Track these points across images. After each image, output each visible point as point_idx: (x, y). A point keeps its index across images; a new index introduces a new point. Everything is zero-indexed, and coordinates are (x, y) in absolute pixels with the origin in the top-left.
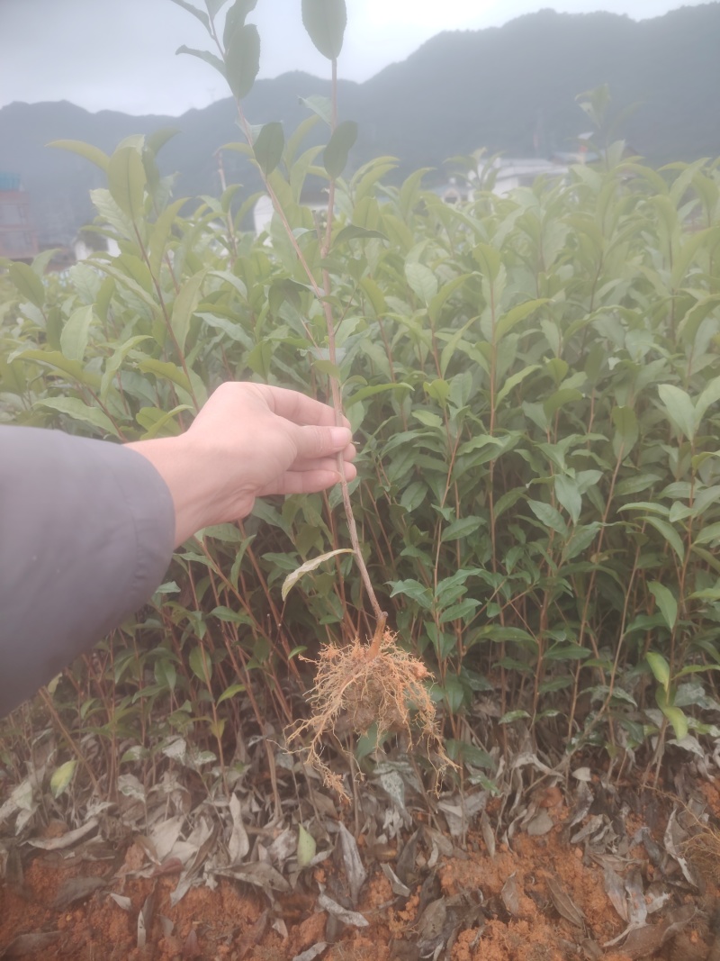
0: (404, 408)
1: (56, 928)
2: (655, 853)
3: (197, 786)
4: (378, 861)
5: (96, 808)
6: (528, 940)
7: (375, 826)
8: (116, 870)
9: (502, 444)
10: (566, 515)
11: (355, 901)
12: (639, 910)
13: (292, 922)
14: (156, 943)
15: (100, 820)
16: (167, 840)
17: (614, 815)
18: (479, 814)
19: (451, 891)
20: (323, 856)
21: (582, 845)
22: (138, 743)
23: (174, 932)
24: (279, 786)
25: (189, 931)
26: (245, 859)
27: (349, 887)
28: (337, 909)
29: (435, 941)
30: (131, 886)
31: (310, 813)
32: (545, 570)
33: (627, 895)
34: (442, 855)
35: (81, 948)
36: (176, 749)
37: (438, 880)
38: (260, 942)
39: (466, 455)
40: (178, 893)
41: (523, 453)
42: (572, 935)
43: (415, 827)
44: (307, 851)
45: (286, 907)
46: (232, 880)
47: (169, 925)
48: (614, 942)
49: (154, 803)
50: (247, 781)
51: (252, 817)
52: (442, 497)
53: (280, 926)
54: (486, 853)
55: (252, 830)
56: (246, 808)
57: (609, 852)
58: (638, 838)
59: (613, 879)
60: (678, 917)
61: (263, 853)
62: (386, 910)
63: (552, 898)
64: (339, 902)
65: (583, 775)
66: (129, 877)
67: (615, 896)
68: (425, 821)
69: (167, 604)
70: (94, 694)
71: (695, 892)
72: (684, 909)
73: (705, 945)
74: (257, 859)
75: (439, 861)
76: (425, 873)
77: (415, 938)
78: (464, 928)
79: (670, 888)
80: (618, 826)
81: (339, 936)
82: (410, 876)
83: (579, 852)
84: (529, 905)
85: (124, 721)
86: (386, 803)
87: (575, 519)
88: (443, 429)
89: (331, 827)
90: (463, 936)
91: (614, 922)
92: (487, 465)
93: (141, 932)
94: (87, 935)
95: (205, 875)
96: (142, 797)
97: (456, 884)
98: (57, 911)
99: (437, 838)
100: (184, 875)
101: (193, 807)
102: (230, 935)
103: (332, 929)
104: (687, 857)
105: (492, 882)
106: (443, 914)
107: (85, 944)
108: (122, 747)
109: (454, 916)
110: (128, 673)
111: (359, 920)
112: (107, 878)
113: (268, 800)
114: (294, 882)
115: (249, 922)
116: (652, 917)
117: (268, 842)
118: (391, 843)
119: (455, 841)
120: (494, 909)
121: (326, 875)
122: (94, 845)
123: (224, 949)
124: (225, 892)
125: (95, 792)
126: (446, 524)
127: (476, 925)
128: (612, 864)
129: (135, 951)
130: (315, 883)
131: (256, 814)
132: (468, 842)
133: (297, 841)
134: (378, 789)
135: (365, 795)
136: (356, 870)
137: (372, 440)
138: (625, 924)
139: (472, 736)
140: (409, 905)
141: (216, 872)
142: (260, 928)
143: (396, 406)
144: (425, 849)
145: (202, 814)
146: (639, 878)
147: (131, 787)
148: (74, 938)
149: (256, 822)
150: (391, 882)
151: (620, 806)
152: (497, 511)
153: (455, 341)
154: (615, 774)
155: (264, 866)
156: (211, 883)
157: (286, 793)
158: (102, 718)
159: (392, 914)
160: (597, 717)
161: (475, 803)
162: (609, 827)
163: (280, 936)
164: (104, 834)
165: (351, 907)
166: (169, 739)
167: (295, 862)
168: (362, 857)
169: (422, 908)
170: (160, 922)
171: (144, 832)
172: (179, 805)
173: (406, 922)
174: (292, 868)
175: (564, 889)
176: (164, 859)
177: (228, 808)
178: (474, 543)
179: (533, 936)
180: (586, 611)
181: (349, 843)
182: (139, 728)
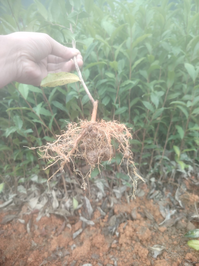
0: (102, 71)
1: (3, 229)
2: (172, 200)
3: (41, 188)
4: (96, 206)
5: (12, 196)
6: (139, 225)
7: (95, 197)
8: (19, 213)
9: (134, 83)
10: (154, 105)
11: (90, 218)
12: (168, 215)
13: (72, 224)
14: (33, 232)
15: (13, 199)
16: (34, 204)
17: (161, 190)
18: (124, 192)
19: (117, 213)
20: (80, 206)
21: (153, 199)
22: (23, 177)
23: (38, 228)
24: (67, 187)
25: (42, 228)
26: (58, 208)
27: (88, 214)
28: (85, 220)
29: (113, 227)
30: (24, 217)
31: (76, 194)
32: (145, 123)
33: (165, 211)
34: (114, 204)
35: (11, 235)
36: (35, 178)
37: (113, 211)
38: (64, 230)
39: (123, 87)
40: (39, 218)
41: (140, 86)
42: (150, 222)
43: (106, 196)
44: (76, 205)
45: (71, 220)
46: (54, 214)
47: (36, 227)
48: (162, 223)
49: (29, 194)
50: (57, 186)
51: (59, 196)
52: (115, 100)
53: (69, 226)
54: (127, 202)
55: (59, 200)
56: (57, 193)
57: (160, 200)
58: (168, 196)
59: (162, 207)
60: (179, 216)
61: (63, 206)
62: (99, 220)
63: (145, 213)
64: (86, 218)
65: (153, 180)
66: (23, 215)
67: (162, 212)
68: (109, 194)
69: (29, 136)
70: (8, 163)
71: (183, 209)
72: (181, 214)
73: (186, 223)
74: (61, 208)
75: (114, 205)
76: (110, 209)
77: (107, 226)
78: (121, 223)
79: (176, 208)
80: (163, 193)
81: (86, 227)
82: (106, 210)
83: (152, 201)
84: (139, 216)
85: (18, 171)
86: (98, 190)
87: (157, 106)
88: (115, 79)
89: (82, 197)
90: (121, 225)
91: (161, 218)
92: (128, 90)
93: (28, 229)
94: (12, 231)
95: (46, 213)
96: (25, 192)
97: (119, 211)
98: (3, 224)
99: (113, 199)
100: (40, 213)
101: (41, 193)
102: (54, 229)
103: (84, 226)
104: (181, 200)
105: (129, 210)
106: (115, 219)
107: (12, 233)
108: (18, 178)
109: (119, 220)
110: (18, 156)
111: (92, 223)
112: (17, 215)
113: (63, 191)
114: (72, 213)
115: (60, 225)
116: (172, 216)
117: (64, 203)
118: (100, 201)
119: (118, 200)
120: (129, 217)
121: (82, 211)
122: (12, 206)
123: (53, 232)
124: (52, 217)
125: (11, 191)
126: (116, 109)
127: (124, 222)
128: (161, 203)
129: (27, 235)
130: (78, 213)
131: (60, 195)
132: (121, 199)
133: (73, 202)
134: (96, 187)
135: (92, 188)
136: (90, 209)
137: (92, 82)
138: (164, 219)
139: (121, 170)
140: (105, 218)
141: (50, 212)
142: (63, 227)
143: (99, 71)
144: (109, 202)
145: (44, 196)
146: (168, 207)
147: (22, 190)
148: (9, 232)
149: (60, 197)
150: (100, 212)
151: (163, 188)
152: (131, 104)
153: (119, 48)
154: (162, 179)
155: (63, 209)
156: (48, 215)
157: (69, 188)
158: (11, 170)
159: (101, 221)
160: (158, 164)
161: (123, 189)
162: (160, 194)
163: (69, 228)
164: (15, 203)
165: (89, 219)
166: (33, 175)
167: (73, 208)
168: (92, 205)
169: (109, 218)
170: (34, 226)
171: (27, 202)
172: (37, 193)
173: (105, 222)
174: (71, 210)
175: (148, 210)
176: (33, 209)
177: (51, 194)
178: (124, 115)
179: (141, 224)
180: (156, 134)
181: (88, 202)
182: (23, 172)
